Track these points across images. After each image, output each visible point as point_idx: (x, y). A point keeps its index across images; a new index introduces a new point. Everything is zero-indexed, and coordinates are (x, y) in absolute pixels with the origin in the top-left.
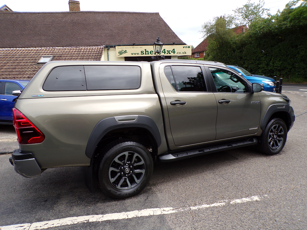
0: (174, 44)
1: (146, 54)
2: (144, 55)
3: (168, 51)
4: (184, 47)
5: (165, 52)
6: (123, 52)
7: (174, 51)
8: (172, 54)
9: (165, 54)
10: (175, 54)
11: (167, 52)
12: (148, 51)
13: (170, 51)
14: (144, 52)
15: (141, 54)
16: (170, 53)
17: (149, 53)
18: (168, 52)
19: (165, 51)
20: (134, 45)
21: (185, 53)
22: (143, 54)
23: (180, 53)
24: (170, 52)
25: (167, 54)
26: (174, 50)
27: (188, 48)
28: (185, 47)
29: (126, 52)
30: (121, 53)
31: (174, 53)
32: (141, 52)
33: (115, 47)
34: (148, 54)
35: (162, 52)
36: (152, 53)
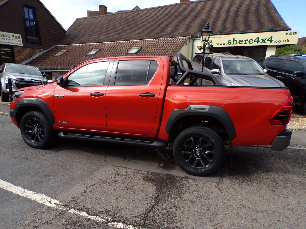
0: (272, 30)
1: (233, 44)
3: (262, 39)
4: (287, 34)
7: (271, 39)
8: (268, 43)
9: (258, 43)
10: (273, 43)
11: (261, 41)
12: (236, 41)
13: (265, 39)
14: (232, 42)
15: (228, 44)
17: (238, 43)
18: (264, 41)
19: (258, 40)
20: (221, 34)
21: (288, 41)
22: (230, 44)
23: (280, 41)
24: (266, 41)
25: (262, 43)
26: (271, 37)
27: (294, 34)
28: (289, 34)
29: (211, 42)
31: (271, 42)
32: (228, 42)
33: (200, 37)
34: (236, 44)
35: (255, 41)
36: (241, 43)
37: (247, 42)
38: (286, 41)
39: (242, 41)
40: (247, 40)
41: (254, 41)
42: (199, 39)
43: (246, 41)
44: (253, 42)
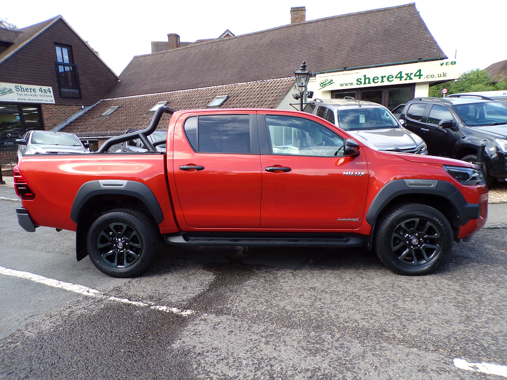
0: (421, 60)
1: (365, 83)
2: (362, 86)
3: (407, 74)
4: (442, 64)
5: (401, 78)
6: (326, 83)
7: (420, 73)
8: (415, 80)
9: (401, 80)
10: (422, 80)
11: (405, 77)
12: (369, 79)
13: (411, 74)
14: (363, 81)
15: (357, 84)
16: (411, 79)
17: (371, 81)
18: (408, 76)
19: (401, 75)
20: (345, 69)
21: (444, 75)
22: (359, 83)
23: (432, 76)
24: (412, 76)
25: (406, 79)
26: (420, 71)
27: (452, 64)
28: (445, 64)
30: (323, 85)
32: (357, 80)
33: (315, 75)
34: (369, 83)
35: (396, 77)
36: (376, 81)
37: (385, 79)
38: (442, 75)
39: (378, 79)
40: (385, 77)
41: (394, 77)
42: (314, 78)
43: (382, 77)
44: (394, 79)
